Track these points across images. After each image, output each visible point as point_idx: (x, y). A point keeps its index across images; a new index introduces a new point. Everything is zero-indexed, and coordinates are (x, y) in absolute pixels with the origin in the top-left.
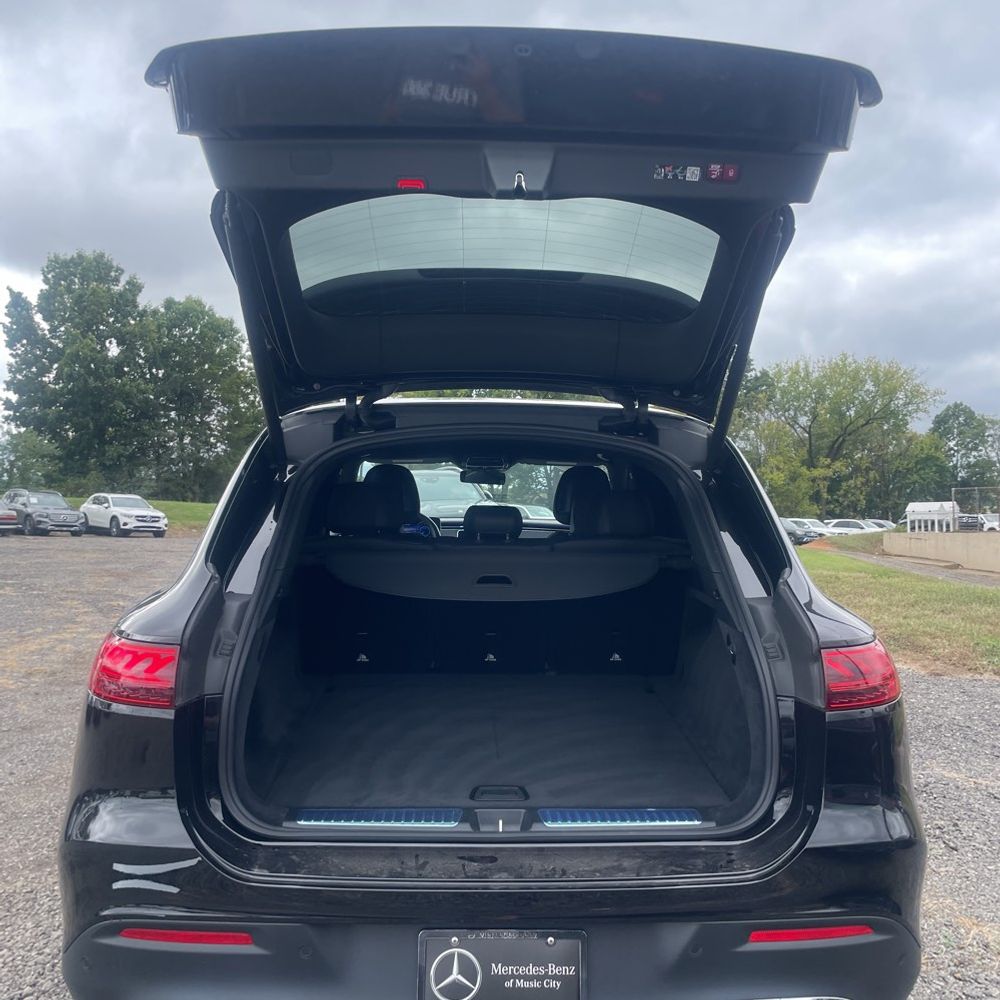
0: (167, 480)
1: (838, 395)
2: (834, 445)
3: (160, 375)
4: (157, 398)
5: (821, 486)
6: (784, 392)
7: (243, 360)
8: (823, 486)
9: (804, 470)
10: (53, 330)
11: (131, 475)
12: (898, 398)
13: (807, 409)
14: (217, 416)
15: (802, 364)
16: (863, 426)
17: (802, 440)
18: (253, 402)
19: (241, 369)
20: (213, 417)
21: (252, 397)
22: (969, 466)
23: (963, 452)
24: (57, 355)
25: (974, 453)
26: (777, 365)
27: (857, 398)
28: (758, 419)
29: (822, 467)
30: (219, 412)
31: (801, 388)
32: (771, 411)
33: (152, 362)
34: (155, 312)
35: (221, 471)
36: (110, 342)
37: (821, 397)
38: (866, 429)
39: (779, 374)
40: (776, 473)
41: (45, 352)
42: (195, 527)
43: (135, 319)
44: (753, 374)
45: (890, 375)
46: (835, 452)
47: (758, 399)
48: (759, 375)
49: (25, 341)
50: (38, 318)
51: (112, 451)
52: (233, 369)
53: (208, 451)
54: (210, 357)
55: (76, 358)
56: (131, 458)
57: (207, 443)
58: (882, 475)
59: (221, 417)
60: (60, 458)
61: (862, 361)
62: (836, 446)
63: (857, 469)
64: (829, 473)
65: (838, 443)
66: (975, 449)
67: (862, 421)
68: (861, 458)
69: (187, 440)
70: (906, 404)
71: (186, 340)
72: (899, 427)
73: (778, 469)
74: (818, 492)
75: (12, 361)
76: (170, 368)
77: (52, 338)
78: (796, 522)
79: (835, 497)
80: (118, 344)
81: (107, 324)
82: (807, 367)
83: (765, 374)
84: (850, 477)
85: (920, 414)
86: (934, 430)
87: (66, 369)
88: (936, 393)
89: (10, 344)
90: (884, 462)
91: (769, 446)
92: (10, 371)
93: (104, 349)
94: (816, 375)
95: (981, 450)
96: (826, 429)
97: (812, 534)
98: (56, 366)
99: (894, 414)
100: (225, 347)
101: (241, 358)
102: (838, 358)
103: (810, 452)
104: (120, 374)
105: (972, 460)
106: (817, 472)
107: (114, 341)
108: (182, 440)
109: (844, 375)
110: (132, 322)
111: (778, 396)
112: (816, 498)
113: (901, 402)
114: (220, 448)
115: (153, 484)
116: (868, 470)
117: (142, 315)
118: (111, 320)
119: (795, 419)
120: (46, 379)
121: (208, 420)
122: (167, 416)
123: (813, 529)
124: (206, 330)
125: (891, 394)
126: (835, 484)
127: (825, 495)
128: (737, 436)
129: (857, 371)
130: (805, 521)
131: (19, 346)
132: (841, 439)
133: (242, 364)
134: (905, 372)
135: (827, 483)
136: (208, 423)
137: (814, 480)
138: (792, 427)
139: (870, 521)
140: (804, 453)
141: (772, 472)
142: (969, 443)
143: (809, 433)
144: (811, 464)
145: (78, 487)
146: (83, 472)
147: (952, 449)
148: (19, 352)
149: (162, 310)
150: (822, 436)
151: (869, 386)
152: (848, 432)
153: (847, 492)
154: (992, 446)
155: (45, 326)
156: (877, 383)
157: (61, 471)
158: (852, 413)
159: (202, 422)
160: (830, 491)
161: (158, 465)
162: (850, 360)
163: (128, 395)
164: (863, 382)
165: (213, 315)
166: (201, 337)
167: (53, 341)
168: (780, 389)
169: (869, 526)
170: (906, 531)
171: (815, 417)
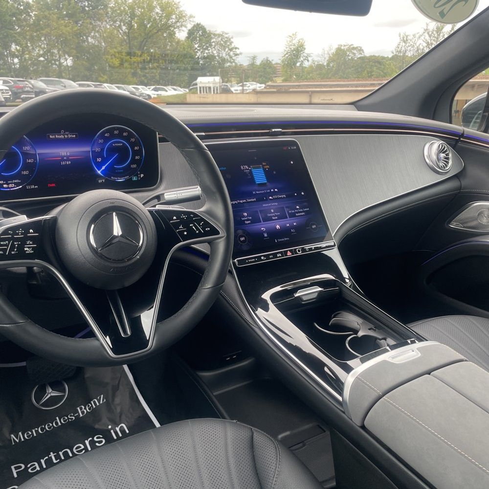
5: (137, 67)
9: (129, 58)
16: (156, 33)
17: (124, 40)
22: (204, 58)
23: (202, 50)
25: (207, 51)
27: (152, 17)
29: (137, 57)
32: (106, 21)
38: (157, 35)
45: (168, 4)
62: (143, 45)
64: (141, 60)
66: (207, 49)
67: (155, 30)
68: (155, 52)
72: (172, 35)
74: (136, 71)
78: (134, 88)
79: (144, 73)
84: (150, 62)
85: (183, 28)
86: (188, 38)
95: (209, 50)
96: (136, 34)
97: (144, 95)
99: (170, 27)
103: (130, 47)
105: (205, 55)
106: (135, 59)
113: (174, 21)
123: (143, 91)
127: (140, 72)
128: (89, 36)
130: (138, 86)
132: (145, 40)
137: (133, 64)
138: (119, 31)
139: (170, 87)
140: (127, 47)
142: (204, 46)
143: (128, 36)
144: (131, 54)
147: (196, 49)
152: (149, 36)
154: (214, 47)
158: (150, 26)
164: (155, 7)
168: (111, 8)
169: (170, 90)
170: (197, 93)
171: (130, 27)
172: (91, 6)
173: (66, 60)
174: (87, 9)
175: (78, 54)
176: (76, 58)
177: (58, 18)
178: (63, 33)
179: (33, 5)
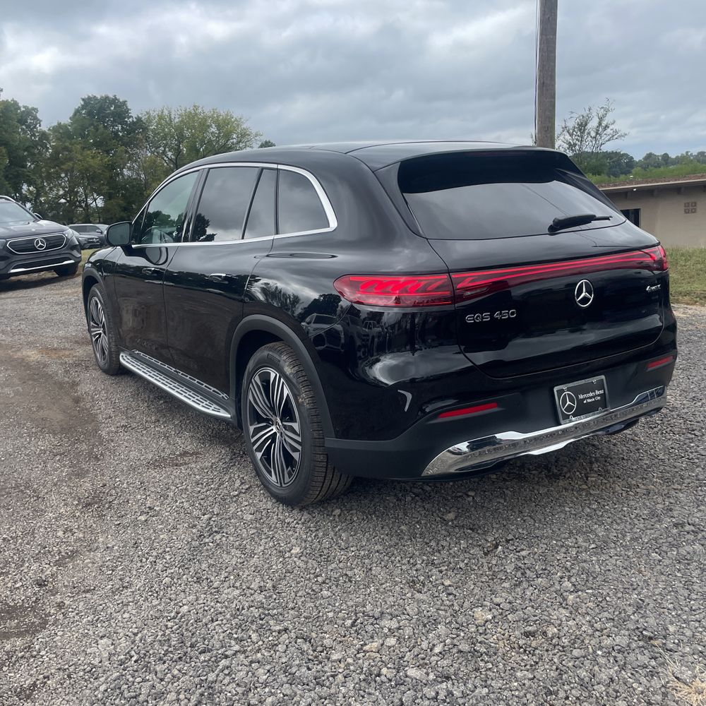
1: (193, 137)
12: (232, 139)
13: (173, 146)
15: (166, 112)
26: (148, 113)
28: (138, 154)
31: (166, 131)
39: (150, 120)
44: (131, 120)
47: (138, 140)
48: (135, 120)
61: (207, 111)
70: (238, 142)
82: (170, 113)
83: (139, 120)
88: (256, 135)
94: (177, 120)
102: (191, 108)
109: (196, 121)
111: (152, 137)
119: (165, 154)
125: (228, 136)
129: (204, 119)
134: (236, 120)
151: (214, 129)
156: (219, 127)
162: (200, 110)
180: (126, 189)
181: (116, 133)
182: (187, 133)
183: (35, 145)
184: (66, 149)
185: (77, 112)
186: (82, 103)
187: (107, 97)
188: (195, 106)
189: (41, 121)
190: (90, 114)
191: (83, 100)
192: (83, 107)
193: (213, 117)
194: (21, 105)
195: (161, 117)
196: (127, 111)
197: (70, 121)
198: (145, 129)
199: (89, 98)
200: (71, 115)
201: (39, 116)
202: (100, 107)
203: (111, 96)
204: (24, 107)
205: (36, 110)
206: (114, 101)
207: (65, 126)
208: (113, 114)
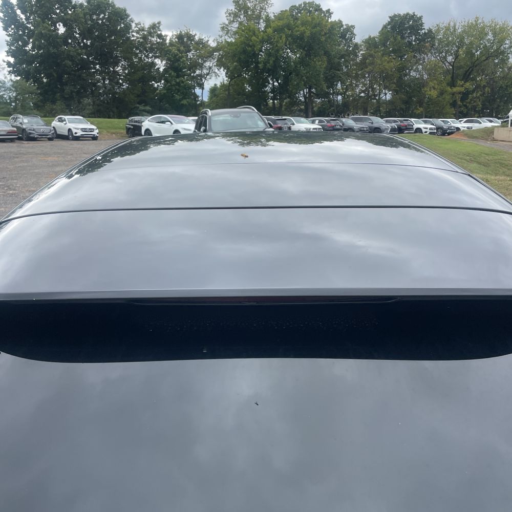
0: (98, 105)
1: (471, 43)
2: (466, 73)
3: (89, 44)
4: (88, 58)
5: (457, 98)
6: (440, 41)
7: (133, 34)
8: (458, 97)
9: (449, 89)
10: (27, 19)
11: (80, 102)
12: (506, 44)
13: (452, 52)
14: (121, 67)
15: (452, 24)
16: (484, 61)
17: (448, 70)
18: (141, 58)
19: (133, 39)
20: (119, 68)
21: (140, 55)
24: (31, 34)
26: (437, 25)
27: (482, 44)
28: (424, 59)
29: (458, 86)
30: (122, 65)
31: (450, 39)
32: (432, 53)
33: (83, 35)
34: (81, 5)
35: (127, 99)
36: (59, 25)
37: (461, 44)
38: (485, 62)
39: (438, 31)
40: (433, 91)
41: (24, 33)
42: (114, 133)
43: (71, 11)
44: (423, 31)
45: (502, 29)
46: (466, 77)
47: (425, 47)
48: (426, 31)
49: (13, 26)
50: (19, 12)
51: (68, 89)
52: (128, 38)
53: (119, 87)
54: (114, 32)
55: (41, 36)
56: (78, 92)
57: (118, 83)
58: (492, 89)
59: (124, 69)
60: (40, 94)
61: (487, 21)
62: (468, 73)
63: (478, 87)
64: (462, 89)
65: (469, 71)
67: (484, 58)
68: (481, 80)
69: (107, 82)
70: (510, 47)
71: (100, 22)
72: (505, 60)
73: (434, 88)
74: (455, 101)
75: (8, 38)
76: (94, 40)
77: (27, 23)
78: (443, 121)
79: (465, 103)
80: (64, 26)
81: (56, 14)
82: (455, 26)
83: (430, 31)
84: (473, 91)
87: (37, 43)
89: (5, 29)
90: (494, 82)
91: (429, 75)
92: (8, 45)
93: (57, 29)
94: (460, 30)
96: (462, 64)
97: (452, 128)
98: (31, 40)
99: (503, 53)
100: (123, 26)
101: (132, 32)
102: (473, 20)
103: (452, 78)
104: (67, 44)
106: (455, 90)
107: (61, 25)
108: (104, 82)
109: (476, 30)
110: (70, 12)
111: (437, 44)
112: (454, 104)
113: (507, 46)
114: (125, 86)
115: (91, 107)
116: (484, 87)
117: (75, 7)
118: (58, 11)
119: (445, 58)
120: (27, 48)
121: (117, 69)
122: (95, 68)
123: (453, 125)
124: (111, 15)
125: (502, 42)
126: (465, 95)
127: (459, 103)
128: (412, 69)
129: (483, 28)
130: (449, 120)
131: (10, 29)
132: (471, 69)
133: (133, 36)
135: (460, 96)
136: (117, 72)
137: (453, 94)
138: (443, 62)
139: (485, 119)
140: (449, 77)
141: (430, 90)
143: (453, 66)
144: (452, 84)
145: (52, 110)
146: (54, 102)
148: (11, 33)
149: (86, 4)
150: (460, 67)
151: (490, 36)
152: (475, 65)
153: (471, 100)
155: (23, 16)
156: (495, 35)
157: (41, 101)
158: (478, 53)
159: (114, 72)
160: (462, 100)
161: (93, 96)
162: (480, 21)
163: (72, 57)
164: (486, 34)
165: (114, 5)
166: (109, 19)
167: (28, 25)
168: (438, 39)
169: (484, 122)
170: (508, 127)
171: (457, 56)
172: (418, 39)
173: (386, 94)
174: (414, 43)
175: (397, 88)
176: (396, 92)
177: (383, 55)
178: (386, 69)
179: (361, 46)
180: (410, 87)
181: (410, 43)
182: (467, 41)
183: (348, 53)
184: (371, 56)
185: (385, 27)
186: (389, 20)
187: (408, 14)
188: (477, 18)
189: (356, 35)
190: (393, 28)
191: (390, 17)
192: (389, 23)
193: (490, 26)
194: (344, 23)
195: (448, 29)
196: (422, 24)
197: (378, 34)
198: (433, 38)
199: (395, 16)
200: (380, 29)
201: (355, 31)
202: (401, 22)
203: (411, 13)
204: (346, 25)
205: (353, 27)
206: (413, 17)
207: (374, 38)
208: (411, 27)
